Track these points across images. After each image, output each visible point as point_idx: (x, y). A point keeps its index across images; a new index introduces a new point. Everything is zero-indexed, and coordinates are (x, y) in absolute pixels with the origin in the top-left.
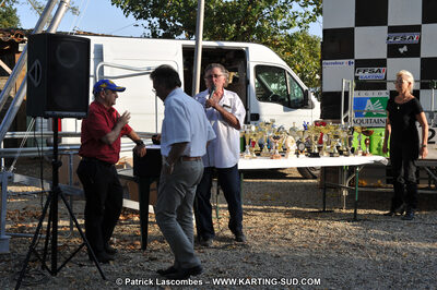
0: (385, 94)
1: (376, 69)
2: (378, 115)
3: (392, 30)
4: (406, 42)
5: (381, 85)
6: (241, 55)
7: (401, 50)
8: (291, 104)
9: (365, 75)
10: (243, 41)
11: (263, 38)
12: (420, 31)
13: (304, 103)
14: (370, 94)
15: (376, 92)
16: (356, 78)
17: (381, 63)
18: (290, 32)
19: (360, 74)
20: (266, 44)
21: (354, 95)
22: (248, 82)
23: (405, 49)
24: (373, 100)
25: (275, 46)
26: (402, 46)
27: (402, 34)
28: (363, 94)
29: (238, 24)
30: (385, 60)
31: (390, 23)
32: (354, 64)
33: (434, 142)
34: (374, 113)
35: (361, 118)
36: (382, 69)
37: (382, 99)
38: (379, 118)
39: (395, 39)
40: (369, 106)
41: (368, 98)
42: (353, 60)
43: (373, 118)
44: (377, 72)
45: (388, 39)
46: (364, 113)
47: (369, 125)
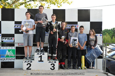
0: (14, 48)
1: (10, 38)
2: (11, 57)
3: (16, 23)
5: (12, 45)
7: (20, 31)
9: (6, 40)
15: (10, 47)
16: (2, 41)
17: (12, 36)
19: (4, 40)
24: (9, 51)
27: (20, 25)
30: (14, 35)
31: (15, 20)
32: (1, 36)
33: (31, 69)
34: (10, 56)
35: (4, 58)
36: (13, 38)
37: (13, 50)
38: (12, 58)
39: (17, 26)
40: (8, 53)
41: (7, 50)
42: (1, 34)
43: (9, 58)
44: (10, 39)
45: (15, 26)
46: (5, 56)
47: (7, 61)
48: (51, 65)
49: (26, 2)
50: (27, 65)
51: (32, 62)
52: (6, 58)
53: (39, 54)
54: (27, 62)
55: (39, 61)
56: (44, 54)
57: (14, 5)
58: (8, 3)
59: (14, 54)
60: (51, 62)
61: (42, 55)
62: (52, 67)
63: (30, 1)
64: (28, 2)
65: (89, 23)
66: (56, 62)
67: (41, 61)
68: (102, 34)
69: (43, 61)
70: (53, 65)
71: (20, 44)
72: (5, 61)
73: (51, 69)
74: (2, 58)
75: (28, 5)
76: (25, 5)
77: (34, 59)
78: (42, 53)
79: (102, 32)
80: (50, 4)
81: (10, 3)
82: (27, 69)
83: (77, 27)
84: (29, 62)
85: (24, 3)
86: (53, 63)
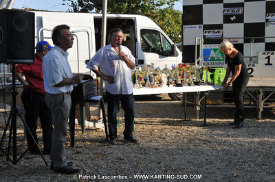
1: (216, 31)
2: (218, 60)
3: (226, 6)
4: (235, 13)
6: (132, 23)
7: (232, 19)
8: (163, 54)
9: (210, 34)
10: (133, 14)
11: (145, 11)
12: (243, 6)
13: (172, 53)
14: (213, 46)
15: (217, 45)
16: (204, 36)
17: (220, 27)
18: (162, 8)
19: (207, 34)
20: (147, 15)
21: (203, 47)
22: (136, 40)
23: (234, 18)
24: (215, 50)
25: (153, 17)
26: (232, 16)
27: (232, 9)
28: (209, 46)
29: (129, 3)
30: (222, 25)
31: (225, 2)
33: (252, 76)
34: (216, 59)
35: (208, 62)
36: (220, 30)
38: (219, 62)
39: (228, 11)
40: (213, 54)
41: (212, 49)
42: (202, 25)
43: (215, 62)
45: (224, 11)
46: (210, 59)
51: (254, 66)
53: (266, 54)
55: (266, 64)
56: (274, 54)
61: (271, 55)
67: (269, 64)
71: (231, 40)
78: (271, 52)
84: (250, 67)
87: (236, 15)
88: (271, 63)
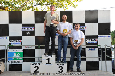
0: (21, 51)
4: (29, 30)
5: (19, 47)
7: (27, 33)
9: (13, 43)
12: (34, 26)
14: (15, 50)
15: (18, 50)
16: (10, 44)
17: (20, 38)
26: (28, 32)
27: (27, 27)
31: (23, 23)
32: (8, 39)
33: (38, 72)
34: (17, 59)
35: (12, 61)
36: (20, 40)
37: (20, 53)
38: (19, 61)
39: (25, 29)
40: (15, 56)
41: (15, 52)
42: (8, 37)
43: (17, 61)
44: (18, 42)
46: (13, 59)
47: (15, 64)
48: (59, 67)
49: (33, 6)
50: (35, 68)
51: (39, 65)
52: (13, 61)
53: (47, 56)
54: (35, 64)
55: (47, 64)
56: (52, 57)
57: (22, 9)
58: (16, 7)
59: (22, 57)
60: (59, 65)
61: (50, 58)
62: (60, 69)
63: (37, 5)
64: (35, 5)
65: (97, 24)
66: (64, 65)
67: (49, 63)
68: (110, 36)
69: (51, 64)
70: (61, 68)
71: (27, 47)
72: (12, 64)
73: (59, 71)
74: (9, 61)
75: (35, 9)
76: (32, 9)
77: (41, 62)
78: (50, 55)
79: (110, 33)
80: (57, 7)
81: (18, 7)
82: (35, 72)
83: (84, 28)
84: (37, 65)
85: (31, 7)
86: (61, 65)
87: (30, 31)
88: (50, 63)
